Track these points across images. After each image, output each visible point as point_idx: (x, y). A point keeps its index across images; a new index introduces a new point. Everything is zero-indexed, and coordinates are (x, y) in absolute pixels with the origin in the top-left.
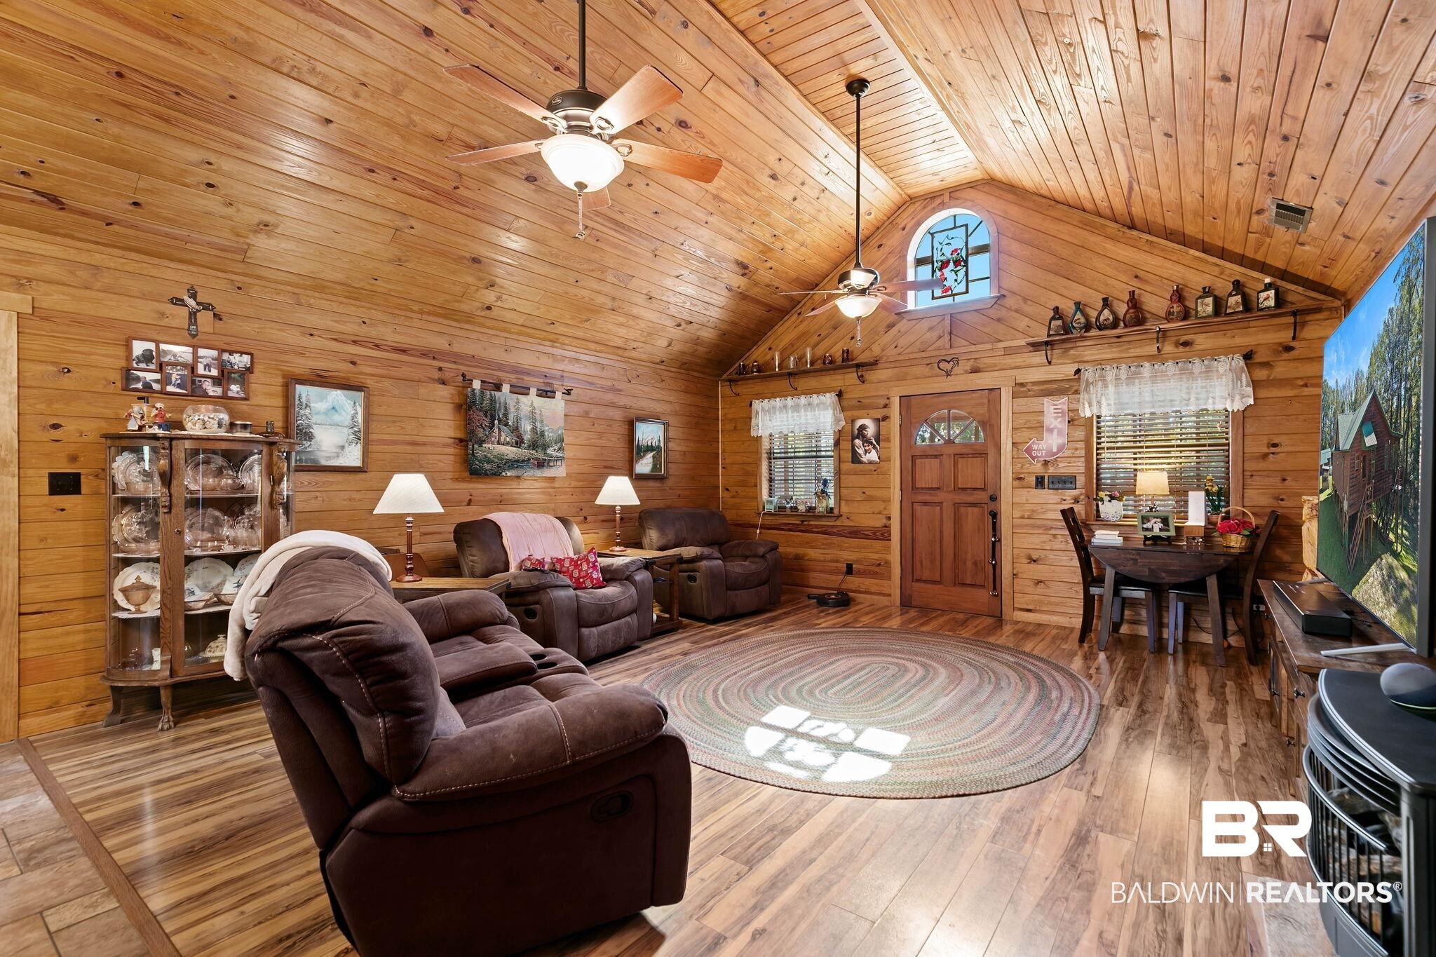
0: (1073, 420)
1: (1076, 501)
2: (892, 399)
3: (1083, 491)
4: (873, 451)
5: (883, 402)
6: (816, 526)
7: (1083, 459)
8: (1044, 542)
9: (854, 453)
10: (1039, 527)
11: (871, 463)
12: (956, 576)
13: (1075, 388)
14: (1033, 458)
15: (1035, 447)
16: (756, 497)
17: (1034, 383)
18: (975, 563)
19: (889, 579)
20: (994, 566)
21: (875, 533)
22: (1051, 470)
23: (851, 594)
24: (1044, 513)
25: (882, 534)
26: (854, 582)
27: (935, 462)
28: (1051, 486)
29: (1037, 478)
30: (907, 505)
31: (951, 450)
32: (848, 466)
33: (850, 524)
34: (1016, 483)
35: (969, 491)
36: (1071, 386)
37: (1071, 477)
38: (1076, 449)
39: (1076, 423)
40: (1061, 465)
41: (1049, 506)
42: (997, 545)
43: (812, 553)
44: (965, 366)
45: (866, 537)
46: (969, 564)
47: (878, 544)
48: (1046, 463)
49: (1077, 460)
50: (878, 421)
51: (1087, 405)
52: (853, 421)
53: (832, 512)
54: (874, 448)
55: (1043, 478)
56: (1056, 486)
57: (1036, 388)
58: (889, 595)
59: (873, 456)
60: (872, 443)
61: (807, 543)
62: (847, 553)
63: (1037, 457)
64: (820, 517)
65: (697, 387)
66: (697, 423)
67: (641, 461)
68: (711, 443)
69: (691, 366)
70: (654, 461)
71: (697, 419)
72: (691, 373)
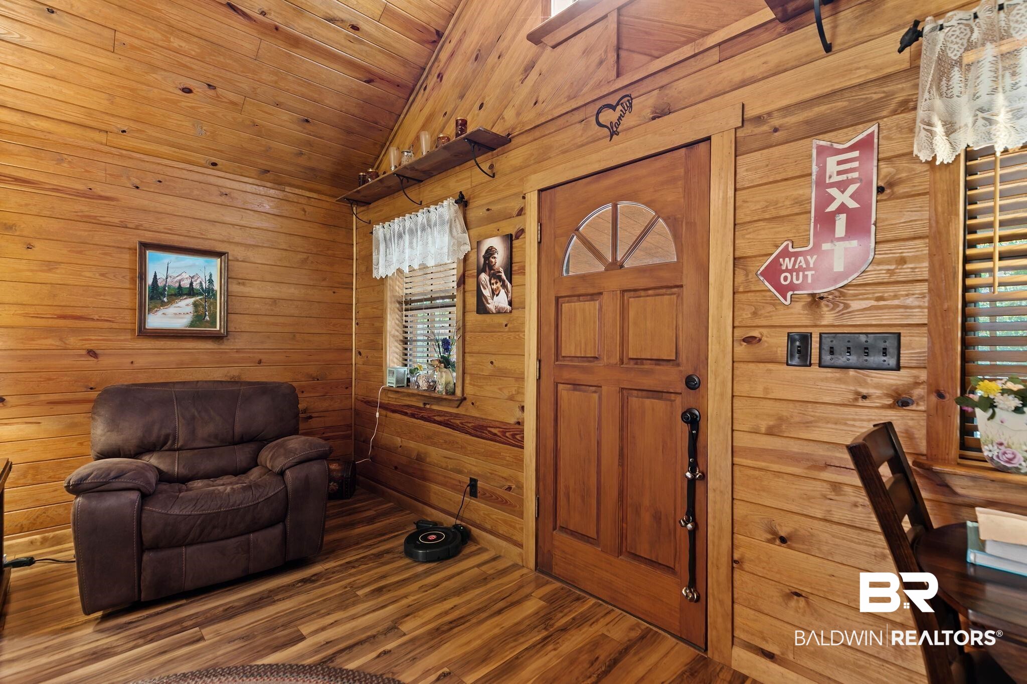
0: (891, 185)
1: (901, 401)
2: (528, 196)
3: (923, 375)
4: (503, 292)
5: (516, 205)
6: (440, 413)
7: (923, 288)
8: (809, 498)
9: (480, 295)
10: (794, 458)
11: (500, 311)
12: (622, 536)
13: (900, 97)
14: (783, 290)
15: (787, 263)
16: (379, 365)
17: (787, 110)
18: (657, 517)
19: (521, 515)
20: (693, 534)
21: (504, 433)
22: (828, 317)
23: (475, 531)
24: (808, 424)
25: (514, 436)
26: (479, 510)
27: (591, 307)
28: (827, 358)
29: (791, 338)
30: (547, 383)
31: (616, 282)
32: (473, 317)
33: (474, 413)
34: (742, 349)
35: (647, 366)
36: (889, 96)
37: (884, 337)
38: (902, 261)
39: (900, 190)
40: (855, 305)
41: (820, 411)
42: (699, 486)
43: (435, 454)
44: (644, 104)
45: (493, 438)
46: (646, 518)
47: (506, 451)
48: (816, 300)
49: (902, 290)
50: (510, 239)
51: (939, 129)
52: (479, 243)
53: (453, 393)
54: (504, 286)
55: (805, 339)
56: (842, 360)
57: (792, 120)
58: (520, 546)
59: (501, 301)
60: (500, 278)
61: (429, 438)
62: (472, 460)
63: (792, 287)
64: (439, 400)
65: (304, 210)
66: (304, 261)
67: (163, 310)
68: (336, 290)
69: (280, 176)
70: (196, 311)
71: (305, 256)
72: (288, 189)
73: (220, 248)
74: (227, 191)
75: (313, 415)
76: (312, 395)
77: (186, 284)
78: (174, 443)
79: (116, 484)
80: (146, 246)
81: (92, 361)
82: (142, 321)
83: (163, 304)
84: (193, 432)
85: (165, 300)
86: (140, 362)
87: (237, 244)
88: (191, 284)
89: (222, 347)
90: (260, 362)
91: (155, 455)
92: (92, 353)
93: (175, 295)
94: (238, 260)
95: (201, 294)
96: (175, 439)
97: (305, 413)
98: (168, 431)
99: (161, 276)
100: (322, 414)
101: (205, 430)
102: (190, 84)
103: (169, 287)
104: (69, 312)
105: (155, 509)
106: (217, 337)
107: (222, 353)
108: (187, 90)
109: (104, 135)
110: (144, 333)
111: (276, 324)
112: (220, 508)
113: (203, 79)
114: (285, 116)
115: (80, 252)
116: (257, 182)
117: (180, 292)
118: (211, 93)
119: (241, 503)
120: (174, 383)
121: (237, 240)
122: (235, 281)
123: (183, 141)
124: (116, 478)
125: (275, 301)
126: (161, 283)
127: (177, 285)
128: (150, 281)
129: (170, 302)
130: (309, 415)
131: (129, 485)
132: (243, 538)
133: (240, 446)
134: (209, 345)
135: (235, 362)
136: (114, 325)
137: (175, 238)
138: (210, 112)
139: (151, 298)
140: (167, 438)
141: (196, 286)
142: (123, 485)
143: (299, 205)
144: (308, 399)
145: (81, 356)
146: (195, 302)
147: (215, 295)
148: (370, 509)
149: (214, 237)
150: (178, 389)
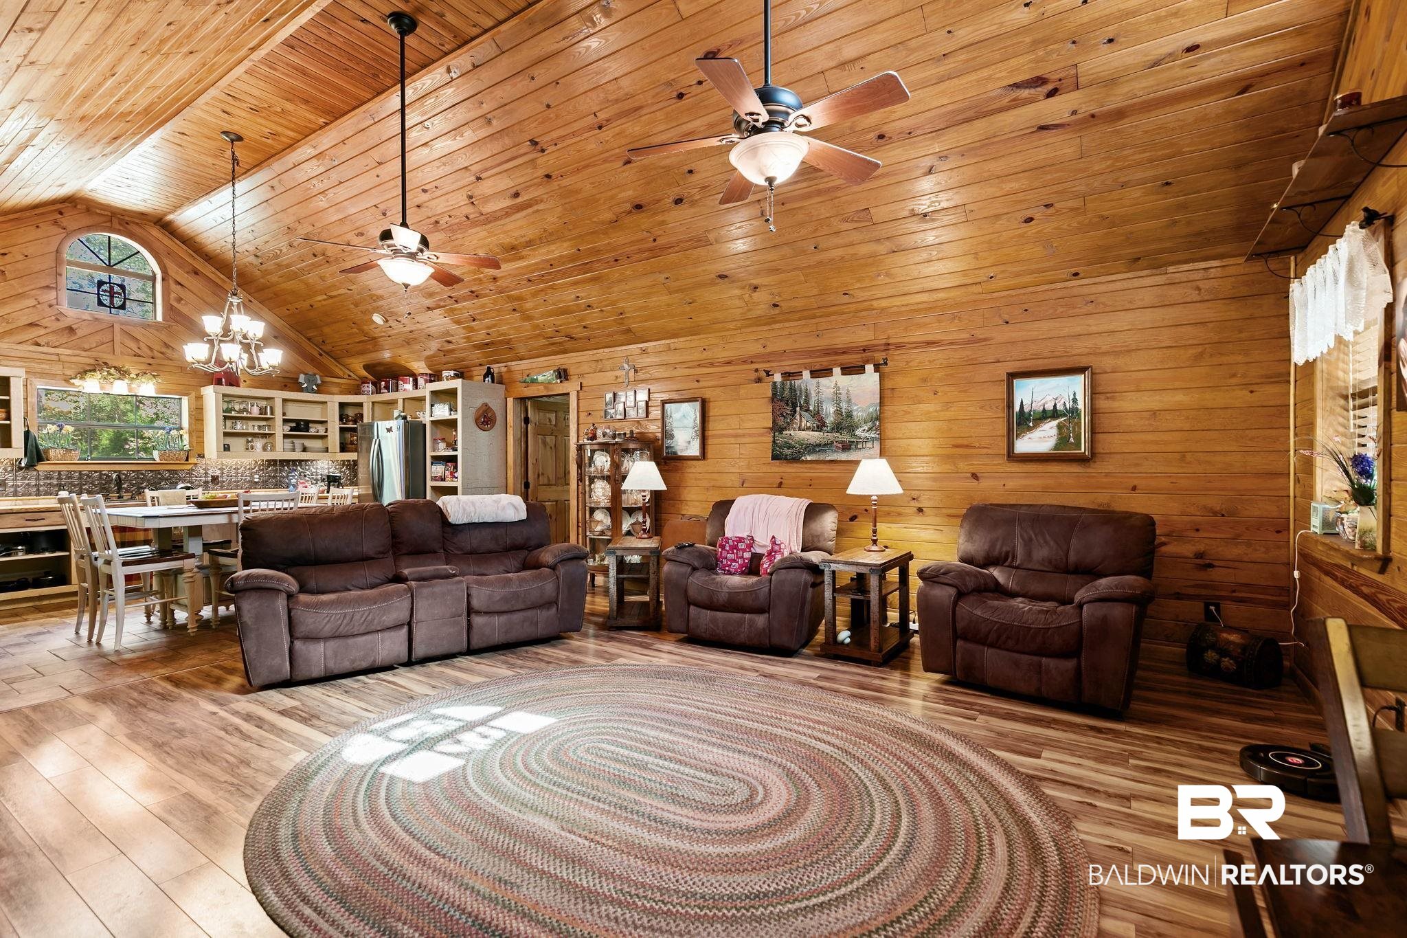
6: (1367, 582)
32: (1398, 417)
33: (1400, 585)
52: (1398, 287)
65: (1198, 289)
66: (1199, 357)
67: (1029, 435)
68: (1255, 388)
69: (1156, 259)
70: (1060, 433)
71: (1200, 349)
72: (1171, 269)
73: (1084, 362)
74: (1092, 298)
75: (1216, 563)
76: (1212, 535)
77: (1049, 407)
78: (1012, 561)
79: (942, 579)
80: (1012, 376)
81: (973, 484)
82: (1010, 446)
83: (1030, 429)
84: (1029, 554)
85: (1031, 424)
86: (1011, 484)
87: (1106, 353)
88: (1055, 406)
89: (1088, 470)
90: (1134, 488)
91: (999, 568)
92: (975, 476)
93: (1040, 419)
94: (1106, 373)
95: (1065, 415)
96: (1014, 557)
97: (1201, 558)
98: (1008, 549)
99: (1027, 402)
100: (1231, 564)
101: (1042, 553)
102: (1029, 213)
103: (1034, 411)
104: (960, 442)
105: (965, 607)
106: (1081, 460)
107: (1088, 477)
108: (1030, 220)
109: (978, 286)
110: (1012, 456)
111: (1156, 442)
112: (1013, 621)
113: (1039, 203)
114: (1136, 193)
115: (965, 391)
116: (1130, 275)
117: (1046, 415)
118: (1051, 210)
119: (1033, 623)
120: (1021, 505)
121: (1105, 348)
122: (1102, 397)
123: (1039, 266)
124: (943, 574)
125: (1154, 413)
126: (1026, 409)
127: (1041, 408)
128: (1017, 408)
129: (1035, 427)
130: (1207, 562)
131: (950, 582)
132: (1035, 658)
133: (1073, 576)
134: (1075, 468)
135: (1105, 488)
136: (990, 451)
137: (1040, 362)
138: (1055, 229)
139: (1018, 424)
140: (1007, 554)
141: (1060, 407)
142: (946, 581)
143: (1189, 284)
144: (1206, 541)
145: (967, 478)
146: (1059, 423)
147: (1079, 415)
148: (1270, 710)
149: (1078, 350)
150: (1023, 510)
